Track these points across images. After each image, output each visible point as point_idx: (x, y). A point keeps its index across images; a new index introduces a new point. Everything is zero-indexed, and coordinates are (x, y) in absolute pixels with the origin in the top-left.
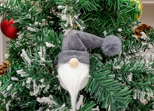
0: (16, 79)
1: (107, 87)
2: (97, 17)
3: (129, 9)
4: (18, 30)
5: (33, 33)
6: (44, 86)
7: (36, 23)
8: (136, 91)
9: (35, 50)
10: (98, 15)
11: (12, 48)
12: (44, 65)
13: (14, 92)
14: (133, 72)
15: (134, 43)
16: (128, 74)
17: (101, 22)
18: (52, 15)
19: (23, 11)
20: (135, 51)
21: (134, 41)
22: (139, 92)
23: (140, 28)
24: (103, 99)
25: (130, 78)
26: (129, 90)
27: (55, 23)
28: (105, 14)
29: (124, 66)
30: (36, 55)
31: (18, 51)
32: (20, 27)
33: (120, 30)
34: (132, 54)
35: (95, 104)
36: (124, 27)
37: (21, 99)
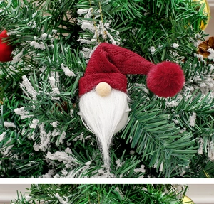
0: (12, 125)
1: (158, 134)
2: (139, 27)
3: (190, 13)
4: (13, 48)
5: (40, 51)
6: (58, 134)
7: (44, 35)
8: (201, 141)
9: (43, 78)
10: (140, 22)
11: (4, 76)
12: (58, 99)
13: (8, 145)
14: (198, 112)
15: (198, 67)
16: (189, 115)
17: (145, 34)
18: (67, 24)
19: (22, 17)
20: (200, 80)
21: (198, 64)
22: (207, 143)
23: (206, 43)
24: (152, 153)
25: (192, 120)
26: (192, 139)
27: (72, 36)
28: (152, 22)
29: (183, 102)
30: (45, 84)
31: (12, 80)
32: (17, 41)
33: (176, 45)
34: (195, 83)
35: (139, 161)
36: (182, 41)
37: (19, 158)
